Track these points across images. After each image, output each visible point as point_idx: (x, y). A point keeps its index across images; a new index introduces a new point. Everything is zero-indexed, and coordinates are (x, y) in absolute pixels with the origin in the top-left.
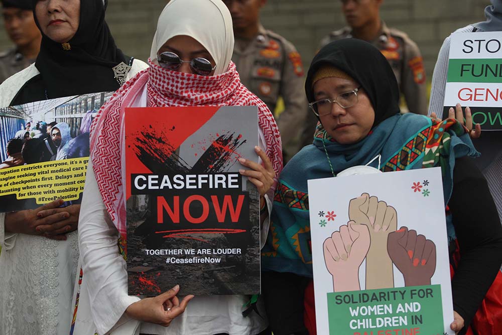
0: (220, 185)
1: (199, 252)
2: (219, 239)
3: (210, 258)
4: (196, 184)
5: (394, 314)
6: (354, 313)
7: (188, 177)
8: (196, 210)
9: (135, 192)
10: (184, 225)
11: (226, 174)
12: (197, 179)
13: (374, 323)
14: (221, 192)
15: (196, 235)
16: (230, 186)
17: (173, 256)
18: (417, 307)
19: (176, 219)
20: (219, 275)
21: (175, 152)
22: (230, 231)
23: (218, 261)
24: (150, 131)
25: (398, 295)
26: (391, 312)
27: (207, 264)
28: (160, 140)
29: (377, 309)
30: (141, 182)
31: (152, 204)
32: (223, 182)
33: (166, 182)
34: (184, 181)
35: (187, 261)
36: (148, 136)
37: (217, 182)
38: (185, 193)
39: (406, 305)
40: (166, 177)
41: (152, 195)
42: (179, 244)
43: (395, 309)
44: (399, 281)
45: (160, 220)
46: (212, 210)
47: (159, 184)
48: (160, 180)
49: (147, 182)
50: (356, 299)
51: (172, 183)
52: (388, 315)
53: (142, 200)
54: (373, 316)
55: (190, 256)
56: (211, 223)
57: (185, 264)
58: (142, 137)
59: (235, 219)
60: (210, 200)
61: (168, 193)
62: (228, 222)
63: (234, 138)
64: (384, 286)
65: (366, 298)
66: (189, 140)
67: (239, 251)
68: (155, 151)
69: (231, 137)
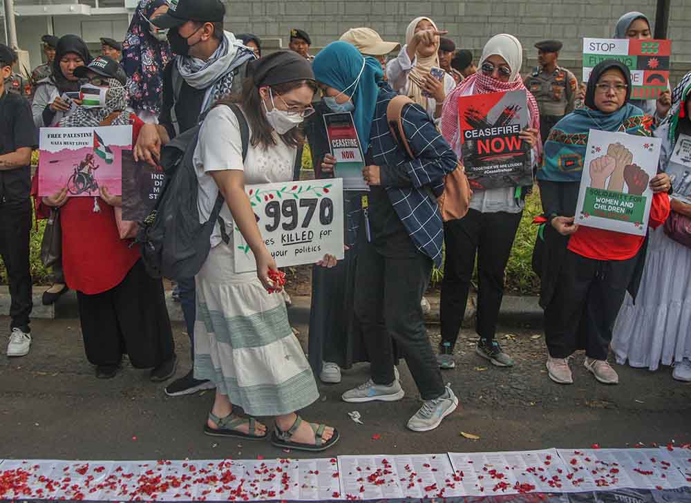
0: (509, 132)
1: (501, 166)
2: (510, 159)
3: (506, 169)
4: (497, 132)
5: (619, 206)
6: (598, 200)
7: (492, 129)
8: (498, 145)
9: (466, 139)
10: (492, 154)
11: (512, 126)
12: (497, 130)
13: (607, 208)
14: (509, 135)
15: (498, 159)
16: (514, 132)
17: (488, 170)
18: (631, 205)
19: (488, 151)
20: (512, 177)
21: (485, 117)
22: (515, 154)
23: (511, 170)
24: (471, 108)
25: (623, 197)
26: (617, 204)
27: (506, 172)
28: (477, 112)
29: (610, 201)
30: (468, 134)
31: (475, 145)
32: (510, 130)
33: (481, 133)
34: (491, 131)
35: (495, 171)
36: (470, 110)
37: (507, 130)
38: (491, 138)
39: (626, 203)
40: (481, 130)
41: (475, 140)
42: (490, 163)
43: (619, 204)
44: (626, 190)
45: (480, 153)
46: (506, 145)
47: (478, 135)
48: (478, 132)
49: (471, 134)
51: (485, 133)
52: (615, 206)
53: (470, 144)
54: (607, 205)
55: (496, 169)
56: (506, 151)
57: (494, 174)
58: (467, 111)
59: (518, 148)
60: (504, 140)
61: (483, 139)
62: (514, 150)
63: (515, 107)
64: (618, 190)
65: (606, 194)
66: (492, 110)
67: (521, 164)
68: (475, 117)
69: (513, 106)
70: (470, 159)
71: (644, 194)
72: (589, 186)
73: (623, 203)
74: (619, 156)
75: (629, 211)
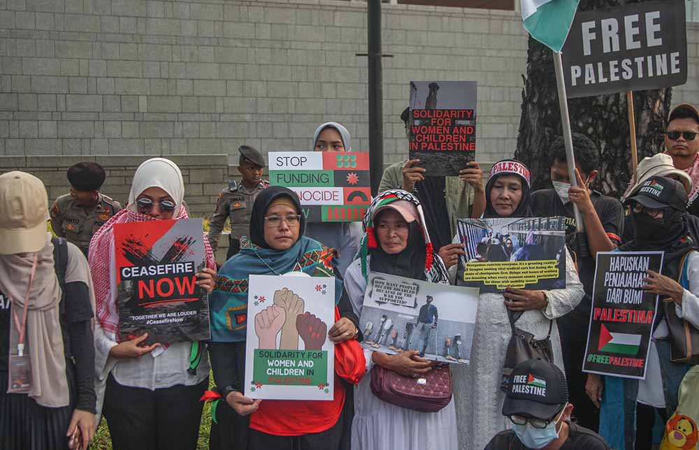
0: (180, 270)
1: (169, 315)
2: (182, 306)
3: (176, 318)
4: (164, 271)
5: (296, 367)
7: (158, 267)
8: (165, 288)
9: (123, 279)
10: (157, 298)
11: (184, 263)
12: (164, 267)
13: (283, 372)
14: (181, 275)
15: (166, 305)
16: (187, 271)
17: (151, 319)
18: (311, 364)
19: (152, 296)
20: (183, 330)
21: (149, 251)
22: (189, 300)
23: (181, 320)
24: (131, 239)
25: (300, 355)
26: (294, 365)
27: (175, 323)
28: (138, 244)
29: (285, 363)
30: (127, 272)
31: (135, 286)
32: (182, 268)
33: (144, 271)
34: (156, 269)
35: (160, 322)
36: (130, 241)
37: (178, 268)
38: (157, 277)
39: (305, 362)
40: (144, 268)
41: (135, 280)
42: (156, 311)
43: (297, 364)
44: (302, 346)
45: (141, 297)
46: (176, 287)
47: (139, 273)
48: (140, 270)
49: (130, 272)
50: (273, 355)
51: (148, 271)
52: (292, 367)
53: (128, 285)
54: (282, 367)
55: (162, 319)
56: (176, 296)
57: (159, 324)
58: (126, 243)
59: (191, 292)
60: (174, 281)
61: (146, 279)
62: (187, 295)
63: (188, 239)
66: (158, 243)
67: (195, 312)
68: (136, 251)
69: (186, 239)
70: (127, 305)
71: (324, 348)
72: (257, 348)
73: (300, 362)
74: (288, 305)
75: (310, 372)
